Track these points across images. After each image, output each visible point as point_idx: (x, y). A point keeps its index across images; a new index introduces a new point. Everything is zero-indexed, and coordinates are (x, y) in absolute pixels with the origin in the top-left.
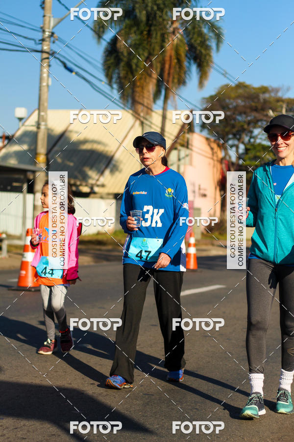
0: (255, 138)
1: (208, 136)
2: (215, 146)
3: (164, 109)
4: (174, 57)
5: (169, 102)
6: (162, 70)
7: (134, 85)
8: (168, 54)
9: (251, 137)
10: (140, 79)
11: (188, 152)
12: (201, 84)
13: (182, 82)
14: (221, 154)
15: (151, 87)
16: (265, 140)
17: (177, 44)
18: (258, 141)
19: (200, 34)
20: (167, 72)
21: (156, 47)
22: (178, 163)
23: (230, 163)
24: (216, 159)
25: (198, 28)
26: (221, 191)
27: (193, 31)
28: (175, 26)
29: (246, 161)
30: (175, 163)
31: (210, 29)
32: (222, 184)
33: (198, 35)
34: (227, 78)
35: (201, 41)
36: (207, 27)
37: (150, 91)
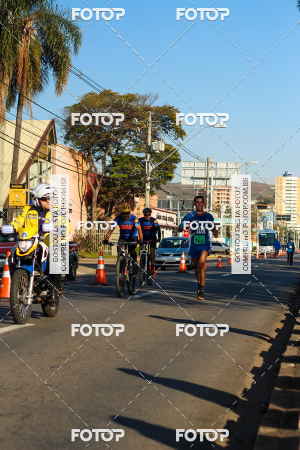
0: (123, 149)
1: (72, 148)
2: (80, 158)
3: (18, 118)
4: (28, 60)
5: (24, 109)
6: (15, 73)
8: (21, 56)
9: (118, 149)
11: (49, 165)
12: (59, 88)
13: (38, 87)
14: (86, 167)
15: (5, 93)
16: (133, 151)
17: (31, 46)
18: (126, 152)
19: (57, 35)
20: (20, 76)
21: (8, 49)
22: (40, 176)
23: (96, 175)
24: (80, 171)
25: (53, 29)
26: (87, 206)
27: (48, 31)
28: (28, 26)
29: (113, 173)
30: (35, 177)
31: (66, 28)
32: (88, 199)
33: (54, 36)
34: (83, 79)
35: (56, 42)
36: (63, 27)
37: (1, 97)
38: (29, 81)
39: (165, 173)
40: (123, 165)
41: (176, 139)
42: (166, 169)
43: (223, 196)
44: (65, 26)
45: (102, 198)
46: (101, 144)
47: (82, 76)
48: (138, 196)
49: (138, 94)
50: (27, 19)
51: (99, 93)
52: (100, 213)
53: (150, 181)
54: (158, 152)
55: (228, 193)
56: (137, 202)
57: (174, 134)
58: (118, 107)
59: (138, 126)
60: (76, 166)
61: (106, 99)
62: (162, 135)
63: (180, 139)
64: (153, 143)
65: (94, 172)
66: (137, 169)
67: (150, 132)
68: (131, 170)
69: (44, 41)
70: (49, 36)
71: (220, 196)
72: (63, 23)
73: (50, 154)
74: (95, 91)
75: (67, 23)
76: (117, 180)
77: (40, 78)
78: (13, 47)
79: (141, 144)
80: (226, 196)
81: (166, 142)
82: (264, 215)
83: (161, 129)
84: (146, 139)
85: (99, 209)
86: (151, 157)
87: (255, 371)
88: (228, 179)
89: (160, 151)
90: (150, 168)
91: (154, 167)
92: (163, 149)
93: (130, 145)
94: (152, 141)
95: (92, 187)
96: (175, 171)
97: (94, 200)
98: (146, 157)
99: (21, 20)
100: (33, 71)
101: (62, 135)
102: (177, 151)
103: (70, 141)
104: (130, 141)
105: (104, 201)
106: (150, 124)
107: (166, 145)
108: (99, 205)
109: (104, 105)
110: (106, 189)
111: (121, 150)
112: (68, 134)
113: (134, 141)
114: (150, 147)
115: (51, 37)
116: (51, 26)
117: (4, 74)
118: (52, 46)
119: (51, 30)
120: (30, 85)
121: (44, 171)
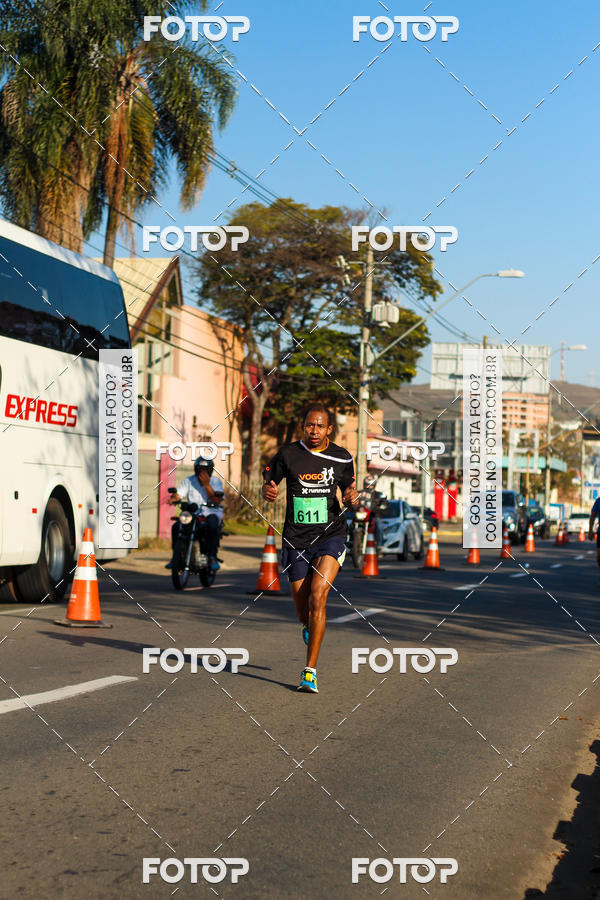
0: (314, 317)
1: (213, 314)
2: (229, 336)
3: (108, 255)
4: (127, 138)
5: (119, 237)
6: (102, 164)
7: (39, 199)
8: (115, 132)
9: (306, 317)
10: (53, 185)
11: (167, 348)
12: (187, 196)
13: (146, 194)
14: (241, 353)
15: (79, 205)
16: (334, 322)
17: (134, 110)
18: (321, 324)
19: (185, 88)
20: (112, 170)
21: (88, 115)
22: (149, 370)
23: (261, 371)
24: (229, 363)
25: (178, 76)
26: (241, 430)
27: (168, 81)
28: (129, 70)
29: (293, 366)
30: (139, 372)
31: (205, 76)
32: (244, 416)
33: (181, 91)
34: (237, 178)
35: (185, 103)
36: (199, 73)
37: (74, 213)
38: (129, 181)
39: (399, 367)
40: (315, 349)
41: (422, 298)
42: (402, 358)
43: (513, 412)
44: (202, 71)
45: (272, 415)
46: (272, 306)
47: (236, 172)
48: (343, 412)
49: (346, 208)
50: (128, 57)
51: (267, 206)
52: (267, 446)
53: (369, 382)
54: (385, 324)
55: (524, 406)
56: (341, 425)
57: (417, 289)
58: (306, 234)
59: (347, 272)
60: (220, 350)
61: (282, 217)
62: (393, 290)
63: (429, 299)
64: (376, 306)
65: (257, 362)
66: (343, 357)
67: (369, 285)
68: (330, 359)
69: (160, 102)
70: (170, 90)
71: (508, 413)
72: (200, 65)
73: (168, 326)
74: (261, 202)
75: (207, 65)
76: (301, 380)
77: (151, 176)
78: (98, 112)
79: (352, 308)
80: (520, 413)
81: (401, 306)
82: (595, 451)
83: (392, 278)
84: (361, 299)
85: (264, 437)
86: (372, 334)
87: (580, 782)
88: (525, 379)
89: (389, 323)
90: (370, 356)
91: (378, 355)
92: (395, 319)
93: (330, 310)
94: (374, 303)
95: (253, 393)
96: (420, 362)
97: (257, 418)
98: (361, 335)
99: (115, 58)
100: (139, 160)
101: (194, 288)
102: (423, 324)
103: (210, 300)
104: (329, 301)
105: (276, 421)
106: (371, 270)
107: (401, 310)
108: (265, 429)
109: (278, 228)
110: (280, 396)
111: (312, 319)
112: (206, 286)
113: (337, 301)
114: (370, 314)
115: (174, 93)
116: (174, 70)
117: (79, 167)
118: (176, 110)
119: (176, 79)
120: (132, 189)
121: (157, 361)
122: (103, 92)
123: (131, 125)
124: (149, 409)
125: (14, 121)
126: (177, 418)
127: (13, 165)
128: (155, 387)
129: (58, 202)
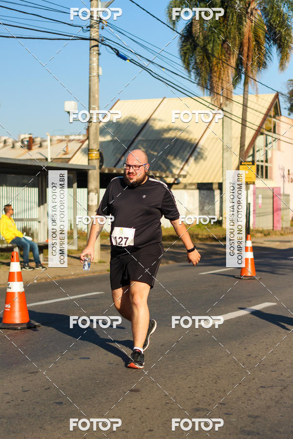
3: (245, 94)
4: (252, 39)
6: (241, 52)
7: (211, 71)
8: (246, 36)
10: (217, 64)
11: (275, 136)
12: (282, 65)
13: (262, 65)
15: (231, 72)
17: (255, 26)
19: (279, 14)
20: (246, 55)
21: (233, 30)
22: (266, 149)
25: (276, 8)
27: (271, 11)
28: (252, 6)
30: (261, 149)
31: (289, 7)
33: (277, 15)
35: (279, 21)
36: (286, 6)
37: (228, 76)
38: (254, 59)
69: (267, 21)
70: (272, 15)
72: (286, 2)
73: (275, 127)
77: (264, 56)
78: (238, 28)
100: (258, 49)
101: (286, 107)
115: (274, 16)
116: (274, 5)
117: (230, 54)
118: (275, 25)
119: (275, 10)
120: (255, 64)
121: (270, 143)
122: (240, 17)
123: (254, 33)
124: (266, 167)
125: (198, 34)
126: (281, 170)
127: (198, 55)
128: (269, 156)
129: (220, 71)
